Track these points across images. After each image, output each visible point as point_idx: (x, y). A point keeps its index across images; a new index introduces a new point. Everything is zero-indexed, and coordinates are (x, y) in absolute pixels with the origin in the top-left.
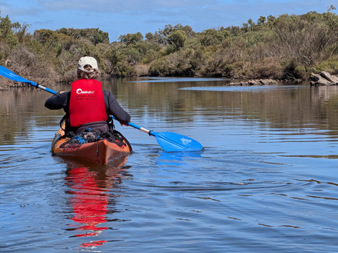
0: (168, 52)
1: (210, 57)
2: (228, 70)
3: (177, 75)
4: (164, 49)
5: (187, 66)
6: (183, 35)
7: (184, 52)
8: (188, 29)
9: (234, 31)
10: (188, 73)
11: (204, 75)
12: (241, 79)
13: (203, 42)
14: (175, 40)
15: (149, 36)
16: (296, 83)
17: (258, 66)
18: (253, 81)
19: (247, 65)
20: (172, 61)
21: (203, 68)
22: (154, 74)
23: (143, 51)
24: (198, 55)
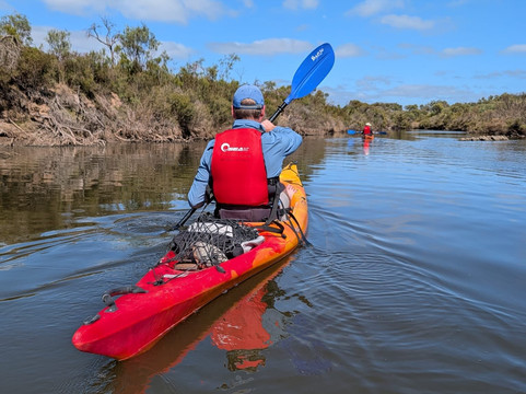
0: (432, 115)
1: (456, 118)
2: (466, 127)
3: (435, 129)
4: (429, 113)
5: (441, 124)
6: (441, 106)
7: (441, 115)
8: (444, 103)
9: (473, 104)
10: (441, 128)
11: (450, 130)
12: (473, 133)
13: (452, 110)
14: (437, 109)
15: (421, 106)
16: (520, 138)
17: (487, 124)
18: (484, 137)
19: (478, 124)
20: (432, 121)
21: (450, 125)
22: (421, 128)
23: (417, 114)
24: (448, 117)
